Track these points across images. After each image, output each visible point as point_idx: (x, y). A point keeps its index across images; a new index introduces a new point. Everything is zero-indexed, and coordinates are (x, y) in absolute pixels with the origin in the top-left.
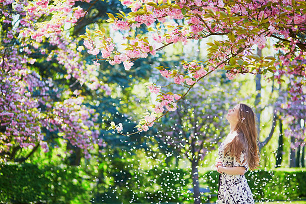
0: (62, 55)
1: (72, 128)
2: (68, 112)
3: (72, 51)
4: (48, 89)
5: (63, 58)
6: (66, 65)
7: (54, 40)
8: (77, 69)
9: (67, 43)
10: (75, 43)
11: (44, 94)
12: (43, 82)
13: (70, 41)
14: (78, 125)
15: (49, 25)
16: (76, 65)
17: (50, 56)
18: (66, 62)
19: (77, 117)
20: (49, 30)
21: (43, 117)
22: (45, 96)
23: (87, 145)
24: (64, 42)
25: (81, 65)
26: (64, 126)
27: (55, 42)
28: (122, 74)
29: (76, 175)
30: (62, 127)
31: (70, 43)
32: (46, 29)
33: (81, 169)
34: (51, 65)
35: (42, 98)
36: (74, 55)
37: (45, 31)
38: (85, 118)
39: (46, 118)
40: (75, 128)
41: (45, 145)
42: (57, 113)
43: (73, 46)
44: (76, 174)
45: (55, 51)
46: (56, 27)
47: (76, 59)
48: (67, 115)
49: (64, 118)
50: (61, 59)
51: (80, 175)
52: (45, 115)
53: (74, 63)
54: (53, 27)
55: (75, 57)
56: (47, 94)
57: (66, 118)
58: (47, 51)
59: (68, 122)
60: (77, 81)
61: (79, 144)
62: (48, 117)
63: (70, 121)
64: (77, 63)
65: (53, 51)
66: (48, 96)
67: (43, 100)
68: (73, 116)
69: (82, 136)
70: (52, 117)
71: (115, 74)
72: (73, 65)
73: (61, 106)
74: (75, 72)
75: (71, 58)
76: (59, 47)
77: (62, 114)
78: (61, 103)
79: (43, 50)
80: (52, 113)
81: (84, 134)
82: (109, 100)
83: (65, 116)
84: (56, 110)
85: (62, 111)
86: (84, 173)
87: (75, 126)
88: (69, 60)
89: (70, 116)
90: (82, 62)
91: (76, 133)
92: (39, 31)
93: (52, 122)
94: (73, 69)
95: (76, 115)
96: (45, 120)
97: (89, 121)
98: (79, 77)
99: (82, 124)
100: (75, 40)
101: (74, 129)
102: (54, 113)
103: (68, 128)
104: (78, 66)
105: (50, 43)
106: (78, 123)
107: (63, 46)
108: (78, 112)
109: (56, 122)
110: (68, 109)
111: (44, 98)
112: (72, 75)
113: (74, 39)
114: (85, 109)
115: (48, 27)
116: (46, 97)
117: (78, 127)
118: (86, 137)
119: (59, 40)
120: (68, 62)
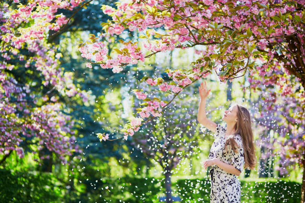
0: (41, 62)
1: (50, 133)
2: (46, 117)
3: (50, 58)
4: (25, 95)
5: (41, 65)
6: (44, 72)
7: (32, 47)
8: (54, 76)
9: (46, 50)
10: (53, 50)
11: (21, 100)
12: (21, 89)
13: (49, 48)
14: (56, 131)
15: (32, 31)
16: (54, 72)
17: (28, 62)
18: (44, 68)
19: (54, 123)
20: (32, 36)
21: (21, 123)
22: (23, 101)
23: (64, 150)
24: (42, 49)
25: (59, 71)
26: (42, 131)
27: (33, 49)
28: (96, 82)
29: (48, 182)
30: (40, 133)
31: (48, 50)
32: (29, 35)
33: (53, 176)
34: (26, 72)
35: (19, 104)
36: (52, 62)
37: (28, 37)
38: (62, 124)
39: (24, 123)
40: (53, 134)
41: (21, 150)
42: (35, 119)
43: (51, 53)
44: (49, 180)
45: (34, 57)
46: (39, 33)
47: (54, 66)
48: (45, 120)
49: (42, 123)
50: (39, 65)
51: (53, 182)
52: (23, 121)
53: (52, 69)
54: (36, 33)
55: (53, 64)
56: (25, 100)
57: (44, 124)
58: (26, 57)
59: (46, 127)
60: (54, 88)
61: (56, 149)
62: (26, 122)
63: (48, 126)
64: (55, 70)
65: (31, 58)
66: (25, 102)
67: (20, 106)
68: (51, 122)
69: (59, 141)
70: (30, 123)
71: (89, 82)
72: (51, 72)
73: (39, 111)
74: (52, 79)
75: (49, 65)
76: (38, 53)
77: (40, 120)
78: (39, 108)
79: (22, 57)
80: (30, 118)
81: (62, 139)
82: (83, 108)
83: (43, 122)
84: (35, 116)
85: (40, 116)
86: (56, 180)
87: (53, 131)
88: (47, 67)
89: (49, 122)
90: (60, 69)
91: (54, 138)
92: (22, 37)
93: (30, 127)
94: (51, 75)
95: (54, 120)
96: (23, 125)
97: (66, 128)
98: (56, 84)
99: (59, 130)
100: (54, 48)
101: (51, 134)
102: (32, 118)
103: (46, 134)
104: (56, 72)
105: (29, 49)
106: (55, 129)
107: (42, 53)
108: (55, 119)
109: (34, 128)
110: (46, 115)
111: (22, 103)
112: (49, 82)
113: (53, 46)
114: (62, 116)
115: (31, 34)
116: (24, 103)
117: (56, 133)
118: (64, 142)
119: (37, 47)
120: (45, 69)
